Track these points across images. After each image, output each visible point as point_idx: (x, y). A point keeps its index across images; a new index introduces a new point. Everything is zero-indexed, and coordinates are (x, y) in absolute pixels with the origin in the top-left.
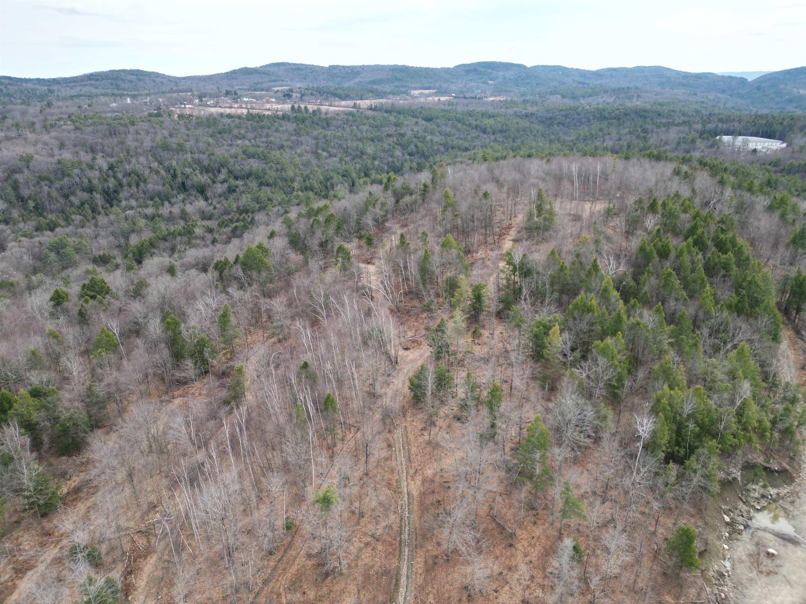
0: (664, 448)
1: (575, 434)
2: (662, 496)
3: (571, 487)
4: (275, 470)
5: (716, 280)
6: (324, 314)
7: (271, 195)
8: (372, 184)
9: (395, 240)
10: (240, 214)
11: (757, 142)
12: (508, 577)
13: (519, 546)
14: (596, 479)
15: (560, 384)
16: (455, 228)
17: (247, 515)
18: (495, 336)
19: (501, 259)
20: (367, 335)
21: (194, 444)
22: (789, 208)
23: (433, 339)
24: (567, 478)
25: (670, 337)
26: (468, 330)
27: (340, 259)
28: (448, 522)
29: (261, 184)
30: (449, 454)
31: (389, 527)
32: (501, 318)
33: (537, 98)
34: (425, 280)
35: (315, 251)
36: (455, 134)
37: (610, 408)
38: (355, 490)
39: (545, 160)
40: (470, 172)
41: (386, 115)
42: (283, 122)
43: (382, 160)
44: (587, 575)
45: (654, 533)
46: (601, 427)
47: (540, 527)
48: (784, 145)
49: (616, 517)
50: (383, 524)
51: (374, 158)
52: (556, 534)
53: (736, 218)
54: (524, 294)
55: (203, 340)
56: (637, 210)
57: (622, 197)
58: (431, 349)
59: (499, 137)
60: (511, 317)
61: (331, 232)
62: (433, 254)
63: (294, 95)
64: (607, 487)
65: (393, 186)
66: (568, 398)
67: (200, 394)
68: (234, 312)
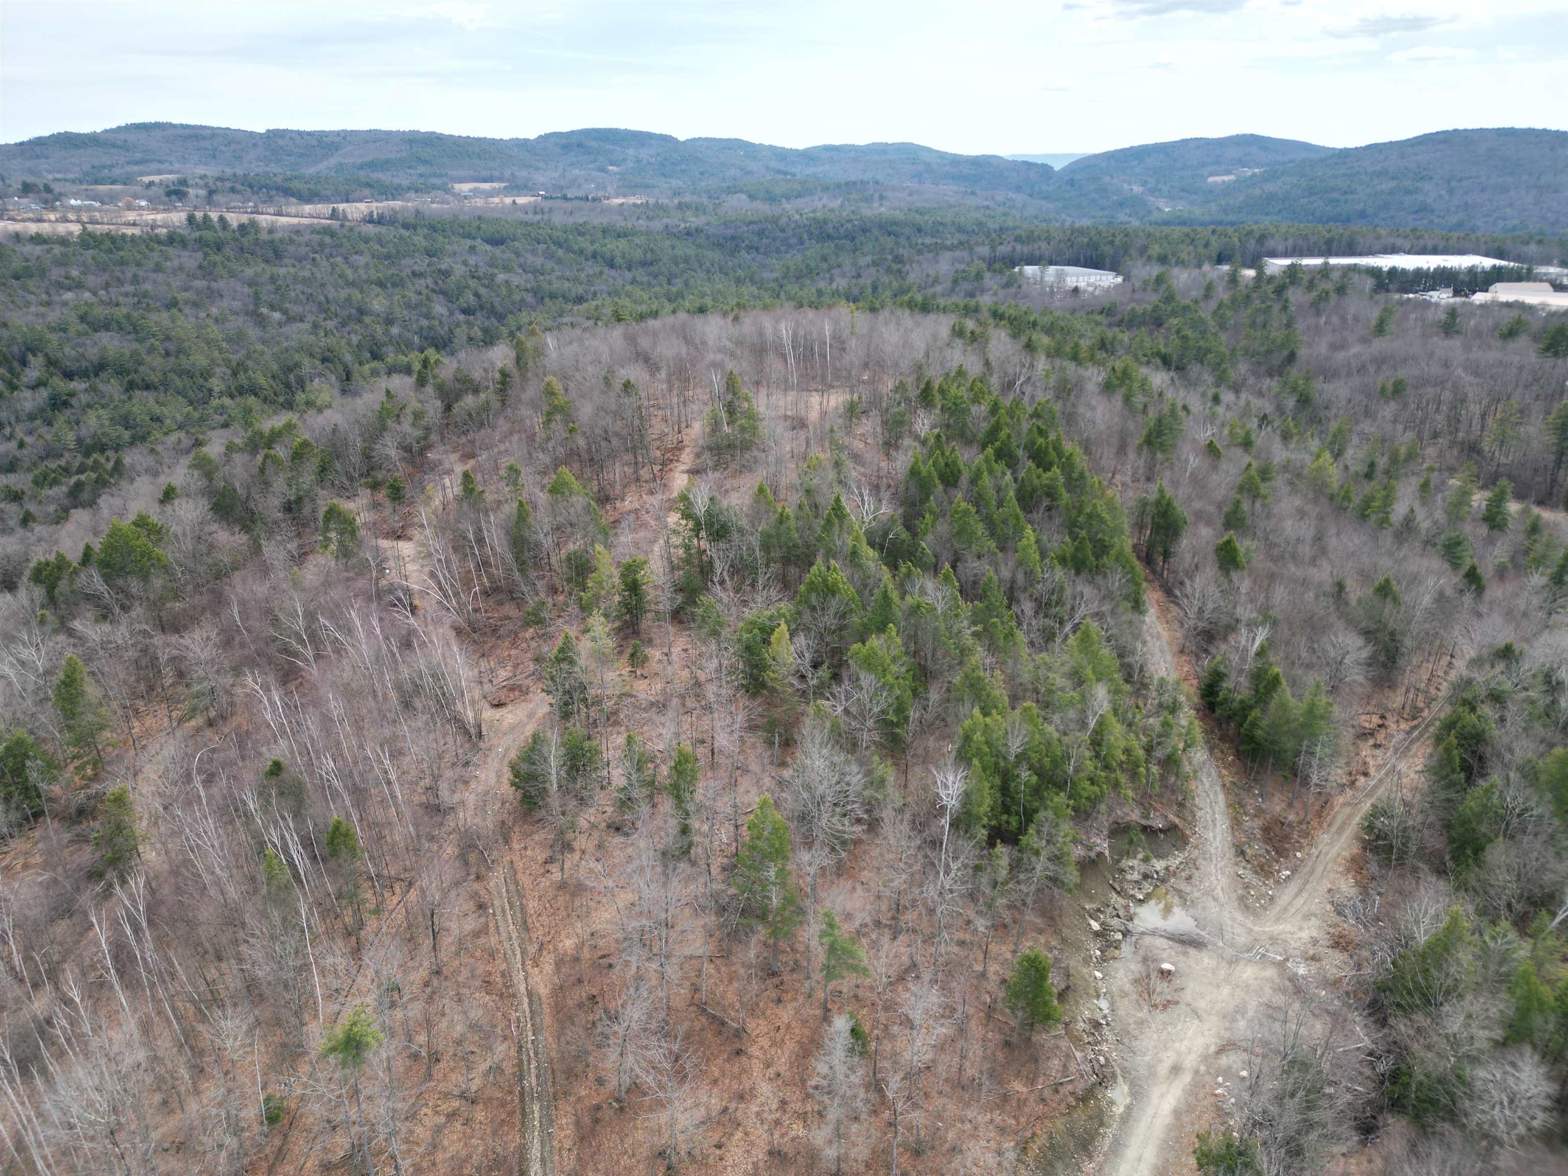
0: (985, 821)
1: (834, 820)
2: (990, 907)
3: (837, 919)
4: (228, 1002)
5: (1037, 516)
6: (309, 653)
7: (157, 410)
8: (389, 374)
9: (452, 486)
10: (87, 454)
11: (1078, 276)
12: (739, 1114)
13: (754, 1050)
14: (879, 897)
15: (800, 732)
16: (573, 455)
17: (172, 1112)
18: (674, 657)
19: (670, 509)
20: (409, 687)
21: (22, 981)
22: (1136, 385)
23: (552, 678)
24: (828, 903)
25: (974, 623)
26: (620, 653)
27: (333, 535)
28: (616, 1033)
29: (131, 387)
30: (604, 900)
31: (497, 1069)
32: (681, 622)
33: (705, 201)
34: (523, 563)
35: (275, 522)
36: (553, 270)
37: (889, 762)
38: (416, 1010)
39: (731, 317)
40: (593, 343)
41: (406, 233)
42: (170, 251)
43: (405, 324)
44: (879, 1076)
45: (983, 975)
46: (877, 800)
47: (789, 1006)
48: (1120, 280)
49: (918, 958)
50: (483, 1067)
51: (389, 321)
52: (817, 1012)
53: (1057, 407)
54: (719, 571)
55: (20, 743)
56: (899, 404)
57: (872, 381)
58: (549, 699)
59: (641, 275)
60: (699, 619)
61: (308, 478)
62: (535, 508)
63: (192, 191)
64: (898, 909)
65: (435, 377)
66: (816, 756)
67: (26, 867)
68: (93, 674)
